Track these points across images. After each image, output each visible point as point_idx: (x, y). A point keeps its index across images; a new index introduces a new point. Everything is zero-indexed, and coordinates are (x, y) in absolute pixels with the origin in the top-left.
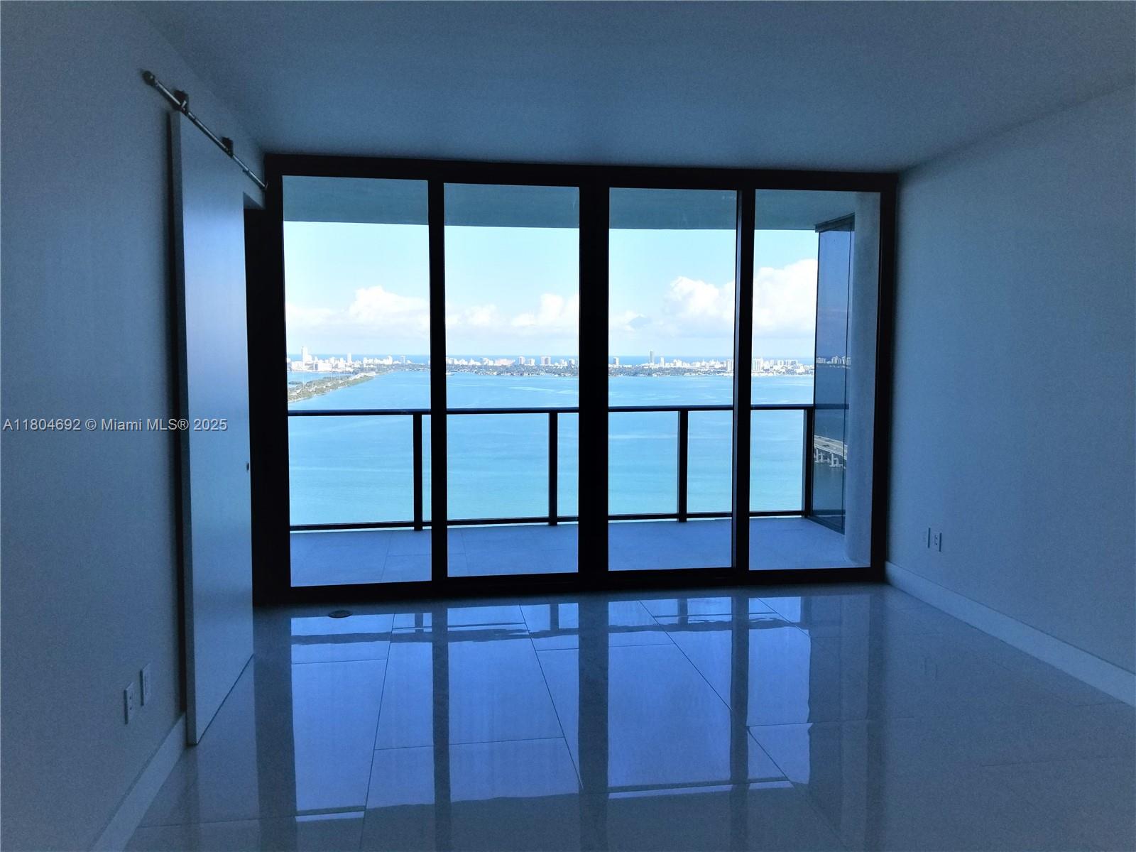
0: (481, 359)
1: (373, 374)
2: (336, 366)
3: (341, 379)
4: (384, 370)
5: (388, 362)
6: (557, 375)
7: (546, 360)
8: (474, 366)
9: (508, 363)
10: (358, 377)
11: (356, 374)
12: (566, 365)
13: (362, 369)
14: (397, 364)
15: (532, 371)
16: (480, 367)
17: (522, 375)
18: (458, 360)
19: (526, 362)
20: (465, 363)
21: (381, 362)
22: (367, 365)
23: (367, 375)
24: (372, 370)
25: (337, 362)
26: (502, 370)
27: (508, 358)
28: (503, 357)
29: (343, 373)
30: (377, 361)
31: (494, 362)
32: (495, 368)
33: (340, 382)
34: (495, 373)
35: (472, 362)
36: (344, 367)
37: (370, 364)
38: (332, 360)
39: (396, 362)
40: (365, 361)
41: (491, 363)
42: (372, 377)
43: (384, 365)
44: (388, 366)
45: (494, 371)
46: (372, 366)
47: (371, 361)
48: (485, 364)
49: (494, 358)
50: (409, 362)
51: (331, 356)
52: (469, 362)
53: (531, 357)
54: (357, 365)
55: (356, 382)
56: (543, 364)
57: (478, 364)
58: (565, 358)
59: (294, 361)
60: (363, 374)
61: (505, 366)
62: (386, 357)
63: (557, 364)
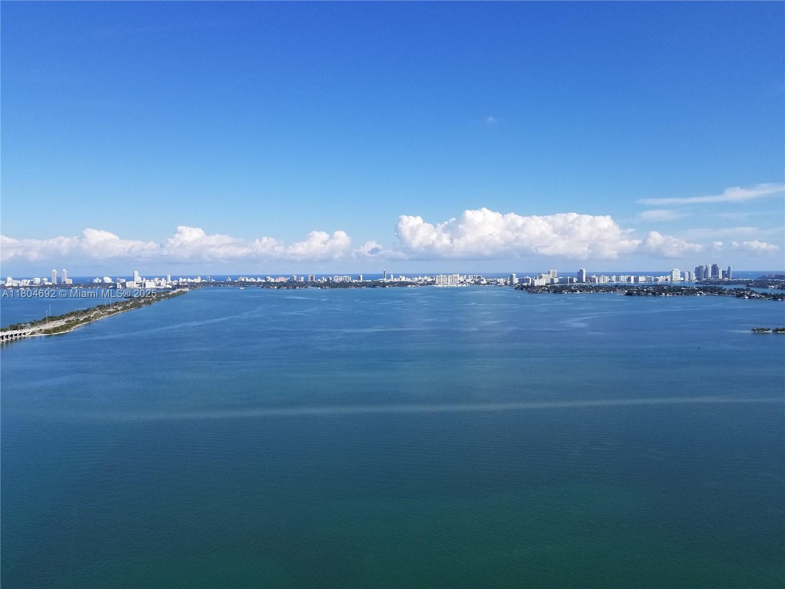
0: (266, 277)
1: (187, 290)
2: (159, 284)
3: (163, 294)
4: (195, 287)
5: (198, 280)
6: (320, 288)
7: (312, 278)
8: (260, 283)
9: (284, 280)
10: (175, 291)
11: (174, 290)
12: (326, 280)
13: (178, 286)
14: (204, 282)
15: (301, 285)
16: (264, 283)
17: (295, 288)
18: (249, 279)
19: (297, 279)
20: (254, 280)
21: (193, 281)
22: (182, 283)
23: (182, 290)
24: (186, 286)
25: (160, 281)
26: (280, 285)
27: (285, 276)
28: (281, 276)
29: (164, 289)
30: (189, 280)
31: (275, 280)
32: (275, 284)
33: (163, 295)
34: (276, 287)
35: (259, 280)
36: (165, 285)
37: (184, 283)
38: (157, 279)
39: (203, 281)
40: (181, 280)
41: (273, 280)
42: (185, 292)
43: (194, 283)
44: (197, 283)
45: (274, 286)
46: (186, 284)
47: (185, 280)
48: (268, 281)
49: (275, 277)
50: (213, 280)
51: (155, 277)
52: (256, 280)
53: (301, 276)
54: (175, 283)
55: (174, 295)
56: (310, 280)
57: (264, 281)
58: (326, 276)
59: (128, 281)
60: (178, 290)
61: (283, 282)
62: (196, 277)
63: (319, 280)
